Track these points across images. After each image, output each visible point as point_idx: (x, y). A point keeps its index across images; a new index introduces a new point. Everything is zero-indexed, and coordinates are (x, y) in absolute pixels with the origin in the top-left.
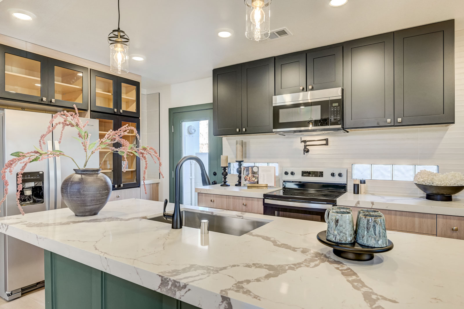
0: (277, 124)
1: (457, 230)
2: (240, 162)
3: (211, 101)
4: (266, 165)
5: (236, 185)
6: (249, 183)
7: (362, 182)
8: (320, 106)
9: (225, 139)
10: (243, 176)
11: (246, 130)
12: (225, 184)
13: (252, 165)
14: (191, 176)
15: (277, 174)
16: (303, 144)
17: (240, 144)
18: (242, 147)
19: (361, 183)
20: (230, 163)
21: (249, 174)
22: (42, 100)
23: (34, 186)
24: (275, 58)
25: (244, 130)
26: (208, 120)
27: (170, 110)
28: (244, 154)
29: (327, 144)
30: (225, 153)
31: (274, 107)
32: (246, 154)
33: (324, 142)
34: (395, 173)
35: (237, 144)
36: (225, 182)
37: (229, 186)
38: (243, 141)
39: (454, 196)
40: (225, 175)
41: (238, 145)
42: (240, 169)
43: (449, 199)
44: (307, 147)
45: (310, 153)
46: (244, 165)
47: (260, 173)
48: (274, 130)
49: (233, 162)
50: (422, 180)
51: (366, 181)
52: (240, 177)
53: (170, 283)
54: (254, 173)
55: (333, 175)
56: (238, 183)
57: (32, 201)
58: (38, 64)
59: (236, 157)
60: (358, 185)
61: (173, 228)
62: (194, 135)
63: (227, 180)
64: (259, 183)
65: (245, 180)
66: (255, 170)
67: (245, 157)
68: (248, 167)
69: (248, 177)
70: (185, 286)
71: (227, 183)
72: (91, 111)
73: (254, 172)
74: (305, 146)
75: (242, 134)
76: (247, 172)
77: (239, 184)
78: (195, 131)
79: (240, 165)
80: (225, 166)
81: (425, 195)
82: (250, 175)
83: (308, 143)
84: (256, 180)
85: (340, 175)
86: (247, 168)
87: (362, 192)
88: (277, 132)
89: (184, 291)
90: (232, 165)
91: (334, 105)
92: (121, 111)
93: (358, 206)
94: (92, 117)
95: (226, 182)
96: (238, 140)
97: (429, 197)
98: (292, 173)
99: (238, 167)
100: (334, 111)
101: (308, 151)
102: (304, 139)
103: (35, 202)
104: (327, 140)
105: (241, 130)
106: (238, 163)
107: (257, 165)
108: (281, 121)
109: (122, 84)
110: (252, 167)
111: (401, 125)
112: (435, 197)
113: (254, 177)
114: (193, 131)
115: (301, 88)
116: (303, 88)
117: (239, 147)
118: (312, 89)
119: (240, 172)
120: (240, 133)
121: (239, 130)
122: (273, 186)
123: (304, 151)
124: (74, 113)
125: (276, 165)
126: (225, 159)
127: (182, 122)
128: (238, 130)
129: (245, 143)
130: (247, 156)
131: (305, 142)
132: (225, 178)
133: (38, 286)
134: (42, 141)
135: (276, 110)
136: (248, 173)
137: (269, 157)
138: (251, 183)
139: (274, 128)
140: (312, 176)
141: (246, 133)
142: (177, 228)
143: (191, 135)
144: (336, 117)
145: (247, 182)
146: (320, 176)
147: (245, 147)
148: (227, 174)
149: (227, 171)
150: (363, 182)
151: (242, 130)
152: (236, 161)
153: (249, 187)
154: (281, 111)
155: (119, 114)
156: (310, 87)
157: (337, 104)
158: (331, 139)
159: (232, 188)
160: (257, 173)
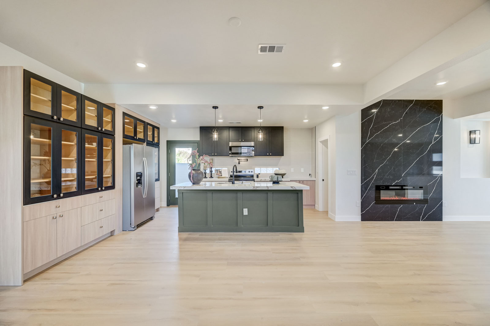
0: (231, 153)
2: (211, 168)
3: (198, 140)
4: (223, 169)
17: (211, 160)
21: (218, 172)
22: (135, 138)
23: (139, 178)
24: (229, 127)
25: (216, 154)
26: (192, 149)
27: (167, 142)
29: (247, 161)
31: (230, 146)
32: (214, 164)
33: (246, 160)
34: (268, 171)
36: (205, 177)
40: (205, 173)
45: (240, 164)
48: (229, 155)
54: (220, 172)
55: (249, 172)
61: (232, 184)
65: (214, 175)
66: (220, 171)
69: (218, 174)
71: (206, 177)
74: (239, 161)
75: (215, 156)
77: (211, 177)
83: (240, 160)
84: (221, 175)
85: (252, 172)
87: (259, 177)
92: (155, 143)
94: (147, 146)
96: (211, 158)
102: (238, 158)
103: (138, 186)
104: (247, 159)
109: (155, 128)
110: (219, 170)
111: (271, 155)
115: (240, 140)
118: (244, 141)
123: (238, 163)
128: (213, 154)
131: (239, 160)
132: (205, 175)
133: (139, 225)
134: (188, 160)
135: (231, 148)
150: (259, 174)
153: (216, 178)
154: (233, 148)
158: (248, 159)
159: (208, 179)
160: (221, 172)
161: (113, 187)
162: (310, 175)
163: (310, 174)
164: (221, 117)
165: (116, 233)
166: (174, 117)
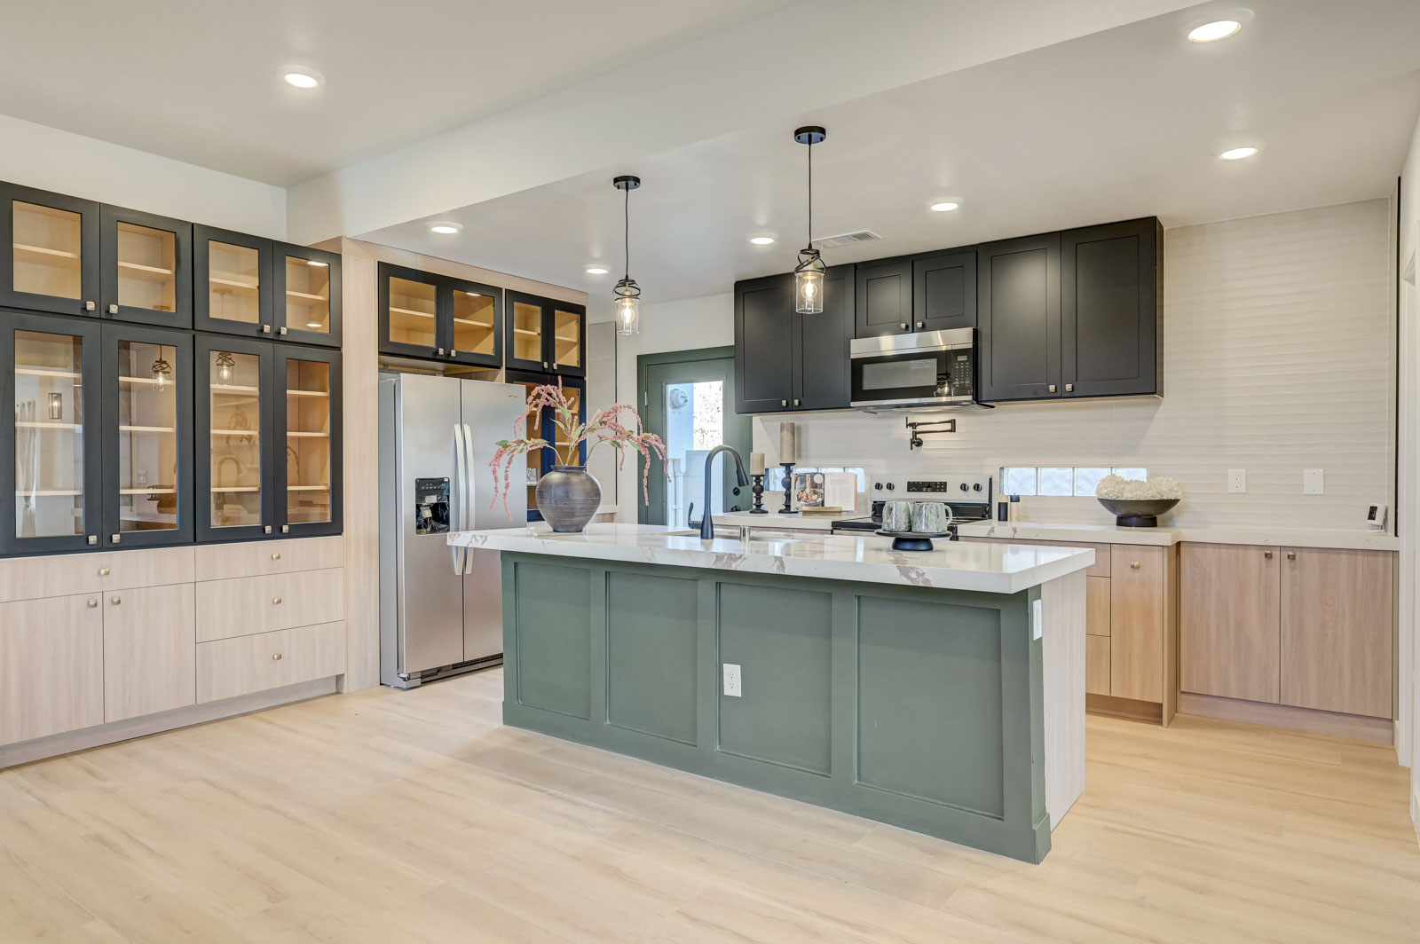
0: (859, 393)
1: (1138, 567)
2: (788, 467)
3: (729, 341)
4: (840, 470)
5: (781, 512)
6: (807, 505)
7: (1014, 499)
8: (935, 360)
9: (757, 420)
10: (794, 493)
11: (800, 403)
12: (759, 509)
13: (814, 470)
14: (676, 504)
15: (861, 489)
16: (910, 429)
17: (787, 430)
18: (791, 436)
19: (1011, 501)
20: (767, 470)
21: (806, 488)
22: (437, 353)
23: (435, 501)
24: (855, 265)
25: (796, 402)
26: (721, 382)
27: (641, 359)
28: (797, 449)
29: (953, 430)
30: (757, 450)
31: (854, 361)
32: (799, 450)
33: (948, 426)
34: (1079, 482)
35: (782, 430)
37: (767, 512)
38: (793, 424)
39: (1159, 518)
40: (759, 491)
41: (785, 431)
42: (788, 480)
43: (1151, 522)
44: (918, 436)
45: (923, 446)
46: (797, 470)
47: (827, 486)
48: (852, 404)
49: (774, 467)
50: (1105, 491)
51: (1021, 498)
52: (788, 496)
53: (726, 557)
54: (815, 486)
55: (964, 487)
56: (784, 507)
57: (429, 529)
58: (432, 288)
59: (781, 458)
60: (1006, 504)
62: (683, 409)
63: (762, 501)
64: (826, 505)
65: (799, 500)
66: (818, 480)
67: (800, 456)
68: (805, 475)
69: (804, 494)
70: (741, 556)
71: (762, 507)
72: (507, 369)
73: (816, 484)
74: (915, 434)
75: (792, 410)
76: (801, 483)
77: (787, 509)
78: (686, 401)
79: (789, 472)
80: (759, 473)
81: (1114, 517)
82: (808, 490)
83: (919, 428)
84: (820, 500)
85: (977, 487)
86: (802, 478)
87: (1013, 519)
88: (859, 408)
89: (739, 561)
90: (771, 473)
91: (960, 359)
92: (555, 367)
93: (992, 535)
94: (509, 380)
95: (760, 506)
96: (785, 422)
97: (1121, 522)
98: (890, 487)
99: (785, 476)
100: (959, 369)
101: (920, 443)
102: (912, 418)
103: (433, 530)
104: (953, 422)
105: (790, 403)
106: (784, 469)
107: (823, 471)
108: (866, 386)
109: (556, 312)
110: (812, 475)
111: (1072, 396)
112: (1129, 521)
113: (815, 493)
114: (681, 401)
115: (903, 326)
116: (907, 327)
117: (787, 435)
118: (924, 328)
119: (787, 485)
120: (789, 408)
121: (787, 404)
122: (852, 512)
123: (912, 443)
124: (556, 387)
125: (860, 472)
126: (759, 459)
127: (666, 384)
128: (784, 403)
129: (799, 428)
130: (803, 454)
131: (913, 425)
132: (759, 498)
133: (440, 675)
135: (858, 366)
136: (803, 485)
137: (847, 456)
138: (809, 505)
139: (853, 400)
140: (927, 491)
141: (800, 408)
142: (707, 538)
143: (677, 410)
144: (964, 380)
145: (802, 503)
146: (940, 491)
147: (800, 435)
148: (762, 489)
149: (762, 483)
151: (793, 402)
152: (781, 464)
153: (805, 513)
154: (867, 368)
155: (551, 371)
156: (919, 325)
157: (964, 358)
158: (960, 420)
159: (773, 518)
160: (821, 486)
161: (334, 527)
162: (1372, 515)
163: (1373, 510)
164: (762, 219)
165: (349, 685)
166: (597, 253)
